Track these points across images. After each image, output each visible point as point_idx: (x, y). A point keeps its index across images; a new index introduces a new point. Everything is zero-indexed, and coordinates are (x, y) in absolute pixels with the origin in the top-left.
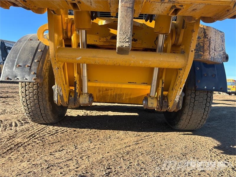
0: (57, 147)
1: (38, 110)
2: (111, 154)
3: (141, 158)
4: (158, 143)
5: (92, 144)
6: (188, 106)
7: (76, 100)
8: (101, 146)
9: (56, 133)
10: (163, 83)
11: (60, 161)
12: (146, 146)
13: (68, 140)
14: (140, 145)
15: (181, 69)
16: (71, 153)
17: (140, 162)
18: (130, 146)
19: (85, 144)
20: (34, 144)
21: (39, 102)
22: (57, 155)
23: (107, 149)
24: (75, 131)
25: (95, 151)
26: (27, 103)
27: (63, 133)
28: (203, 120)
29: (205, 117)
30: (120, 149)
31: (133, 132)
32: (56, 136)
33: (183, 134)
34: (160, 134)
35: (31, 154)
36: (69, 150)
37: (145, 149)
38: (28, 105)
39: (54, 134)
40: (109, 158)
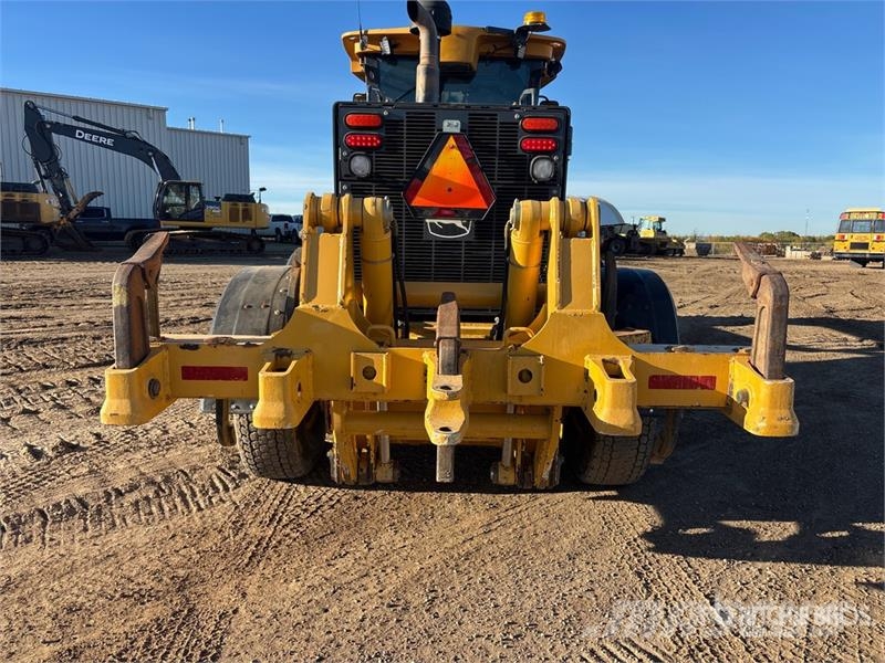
0: (334, 547)
1: (275, 459)
2: (435, 559)
3: (489, 567)
4: (532, 528)
5: (397, 538)
6: (602, 443)
7: (369, 474)
8: (417, 540)
9: (318, 508)
10: (523, 444)
11: (349, 578)
12: (504, 539)
13: (348, 527)
14: (494, 535)
15: (544, 440)
16: (364, 562)
17: (487, 577)
18: (472, 539)
19: (385, 537)
20: (289, 541)
21: (277, 443)
22: (340, 564)
23: (427, 547)
24: (356, 498)
25: (405, 554)
26: (251, 447)
27: (332, 507)
28: (636, 470)
29: (639, 463)
30: (453, 548)
31: (484, 495)
32: (321, 516)
33: (593, 499)
34: (542, 500)
35: (296, 566)
36: (358, 554)
37: (501, 546)
38: (253, 450)
39: (316, 511)
40: (432, 568)
